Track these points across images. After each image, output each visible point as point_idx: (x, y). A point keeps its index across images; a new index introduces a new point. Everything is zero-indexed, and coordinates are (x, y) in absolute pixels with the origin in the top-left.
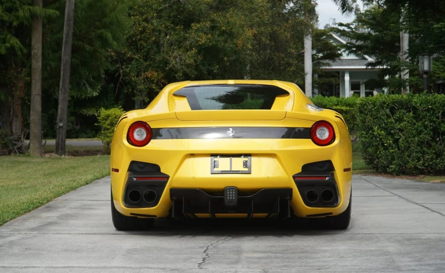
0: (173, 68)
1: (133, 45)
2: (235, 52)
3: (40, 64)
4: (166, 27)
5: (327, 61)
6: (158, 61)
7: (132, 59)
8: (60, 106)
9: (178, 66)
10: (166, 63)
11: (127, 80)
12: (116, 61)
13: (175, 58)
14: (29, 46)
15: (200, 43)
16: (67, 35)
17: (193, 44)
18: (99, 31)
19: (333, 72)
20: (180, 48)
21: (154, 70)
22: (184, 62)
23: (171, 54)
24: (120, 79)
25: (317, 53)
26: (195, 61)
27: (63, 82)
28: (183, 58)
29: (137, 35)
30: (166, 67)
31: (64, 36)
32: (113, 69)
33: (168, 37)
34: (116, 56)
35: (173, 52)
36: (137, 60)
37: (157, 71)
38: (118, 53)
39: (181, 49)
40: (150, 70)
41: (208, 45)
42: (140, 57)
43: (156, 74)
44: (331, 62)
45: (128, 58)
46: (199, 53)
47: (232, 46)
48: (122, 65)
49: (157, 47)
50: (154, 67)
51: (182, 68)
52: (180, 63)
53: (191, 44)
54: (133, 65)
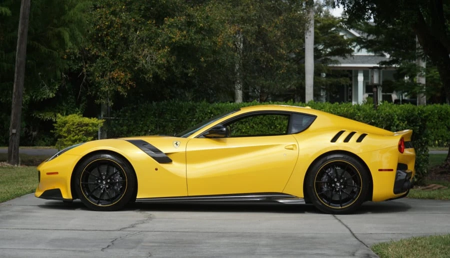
0: (143, 68)
1: (98, 41)
2: (214, 52)
4: (136, 21)
5: (337, 58)
6: (126, 60)
7: (98, 57)
8: (13, 112)
9: (148, 66)
10: (135, 61)
11: (91, 80)
12: (80, 59)
13: (145, 56)
15: (174, 40)
16: (22, 34)
17: (166, 41)
18: (57, 30)
19: (344, 70)
20: (151, 45)
21: (122, 70)
22: (155, 62)
23: (140, 53)
24: (84, 80)
25: (324, 48)
26: (168, 62)
27: (16, 85)
28: (155, 57)
29: (104, 30)
30: (135, 67)
31: (19, 36)
32: (75, 67)
33: (138, 32)
34: (79, 53)
35: (143, 50)
36: (102, 58)
37: (124, 71)
38: (82, 51)
39: (152, 47)
40: (117, 70)
41: (183, 43)
42: (106, 55)
43: (123, 74)
44: (340, 59)
45: (93, 55)
46: (172, 52)
47: (210, 44)
48: (86, 63)
49: (125, 44)
50: (120, 67)
51: (152, 69)
52: (151, 62)
53: (163, 41)
54: (98, 63)
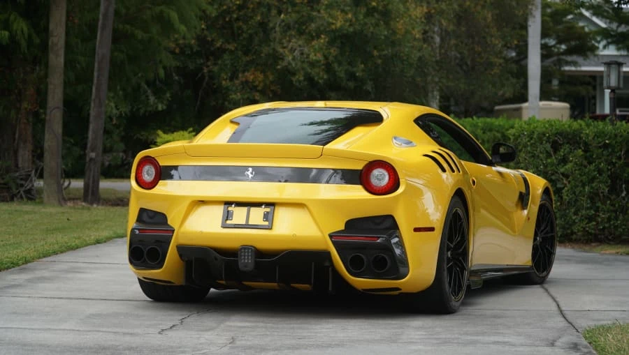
0: (290, 67)
1: (225, 29)
2: (393, 43)
3: (62, 60)
5: (574, 58)
7: (224, 51)
8: (91, 127)
9: (297, 65)
10: (278, 58)
11: (214, 84)
12: (198, 54)
13: (292, 50)
14: (44, 32)
15: (334, 27)
16: (105, 15)
17: (322, 28)
18: (158, 9)
19: (584, 76)
20: (301, 34)
21: (259, 70)
22: (307, 58)
23: (285, 45)
24: (204, 84)
25: (557, 43)
26: (326, 58)
27: (96, 89)
28: (306, 50)
29: (233, 12)
30: (277, 65)
32: (191, 66)
33: (282, 16)
34: (198, 45)
35: (290, 41)
36: (231, 52)
37: (263, 72)
38: (202, 41)
39: (303, 37)
40: (253, 69)
41: (347, 30)
42: (236, 48)
43: (261, 76)
44: (580, 60)
45: (218, 48)
46: (331, 43)
47: (386, 33)
48: (208, 60)
49: (264, 32)
50: (257, 65)
51: (303, 69)
52: (301, 58)
53: (319, 28)
54: (225, 60)
